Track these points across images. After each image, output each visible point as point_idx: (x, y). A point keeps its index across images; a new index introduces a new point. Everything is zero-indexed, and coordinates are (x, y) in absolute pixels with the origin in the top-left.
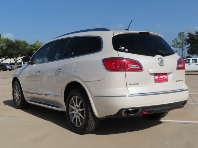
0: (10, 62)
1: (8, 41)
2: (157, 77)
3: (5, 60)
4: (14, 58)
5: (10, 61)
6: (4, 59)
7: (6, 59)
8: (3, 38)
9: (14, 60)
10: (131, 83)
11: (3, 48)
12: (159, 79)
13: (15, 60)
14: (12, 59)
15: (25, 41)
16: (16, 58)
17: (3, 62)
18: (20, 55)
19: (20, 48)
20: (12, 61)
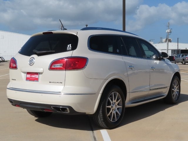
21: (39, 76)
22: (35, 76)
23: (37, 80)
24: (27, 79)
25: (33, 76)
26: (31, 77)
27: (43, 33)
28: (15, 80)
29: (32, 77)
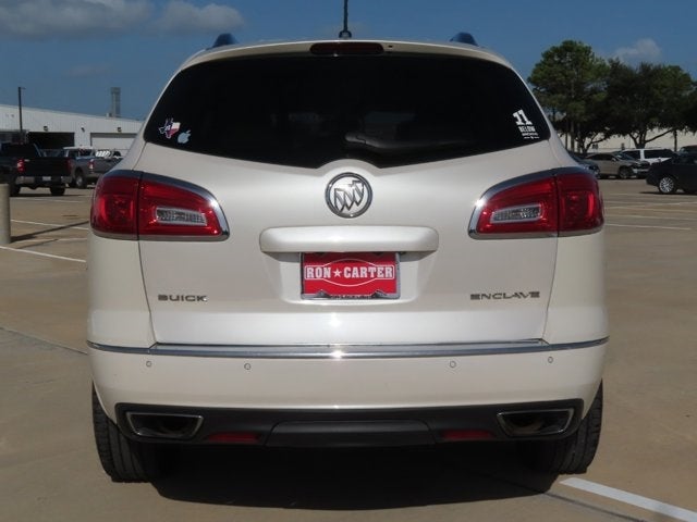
0: (623, 148)
1: (616, 68)
2: (322, 272)
3: (601, 140)
4: (635, 135)
5: (623, 145)
6: (600, 136)
7: (607, 136)
8: (597, 60)
9: (635, 140)
10: (168, 294)
11: (595, 96)
12: (333, 277)
13: (638, 140)
14: (628, 137)
15: (677, 69)
16: (642, 133)
17: (596, 147)
18: (654, 120)
19: (657, 92)
20: (628, 143)
21: (396, 273)
22: (372, 270)
23: (388, 288)
24: (309, 288)
25: (356, 272)
26: (342, 279)
27: (315, 47)
28: (200, 298)
29: (347, 276)
